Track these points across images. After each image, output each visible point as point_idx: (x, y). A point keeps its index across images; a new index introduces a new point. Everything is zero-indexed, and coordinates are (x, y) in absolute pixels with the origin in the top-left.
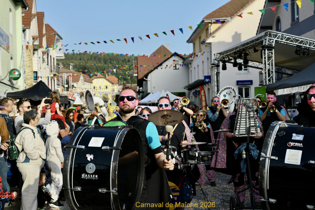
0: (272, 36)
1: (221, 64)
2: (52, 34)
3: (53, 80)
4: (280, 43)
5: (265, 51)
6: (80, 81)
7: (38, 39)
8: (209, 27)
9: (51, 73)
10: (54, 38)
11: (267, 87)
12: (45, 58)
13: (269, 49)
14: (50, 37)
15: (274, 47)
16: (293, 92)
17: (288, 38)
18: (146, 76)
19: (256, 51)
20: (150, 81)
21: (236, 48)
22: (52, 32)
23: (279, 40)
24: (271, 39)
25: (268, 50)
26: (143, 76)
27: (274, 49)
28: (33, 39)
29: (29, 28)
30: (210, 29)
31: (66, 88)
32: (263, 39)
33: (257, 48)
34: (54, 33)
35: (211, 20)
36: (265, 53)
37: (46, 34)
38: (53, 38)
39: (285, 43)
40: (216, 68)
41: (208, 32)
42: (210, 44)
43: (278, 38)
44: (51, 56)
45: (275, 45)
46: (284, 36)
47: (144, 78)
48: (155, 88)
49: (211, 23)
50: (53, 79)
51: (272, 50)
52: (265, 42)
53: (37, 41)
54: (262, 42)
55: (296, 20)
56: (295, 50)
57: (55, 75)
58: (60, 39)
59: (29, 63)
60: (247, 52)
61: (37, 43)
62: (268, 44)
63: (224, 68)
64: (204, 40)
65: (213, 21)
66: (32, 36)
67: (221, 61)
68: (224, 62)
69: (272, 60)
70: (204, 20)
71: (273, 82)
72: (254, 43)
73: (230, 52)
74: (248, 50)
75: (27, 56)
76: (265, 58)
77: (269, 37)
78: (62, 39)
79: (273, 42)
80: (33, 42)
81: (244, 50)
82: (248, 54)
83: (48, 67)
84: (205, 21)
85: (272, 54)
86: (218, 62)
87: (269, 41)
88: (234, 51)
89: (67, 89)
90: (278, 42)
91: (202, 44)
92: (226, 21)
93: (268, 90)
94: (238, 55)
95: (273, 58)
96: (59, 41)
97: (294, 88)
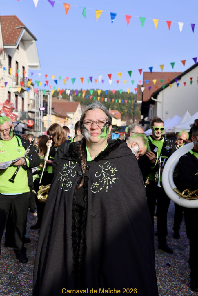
2: (17, 28)
6: (77, 111)
9: (15, 86)
10: (20, 33)
12: (2, 60)
14: (14, 31)
18: (155, 95)
20: (160, 102)
22: (18, 25)
26: (150, 95)
31: (42, 112)
34: (20, 27)
38: (18, 33)
44: (17, 63)
47: (152, 98)
48: (167, 113)
50: (20, 96)
78: (36, 40)
89: (44, 113)
96: (31, 42)
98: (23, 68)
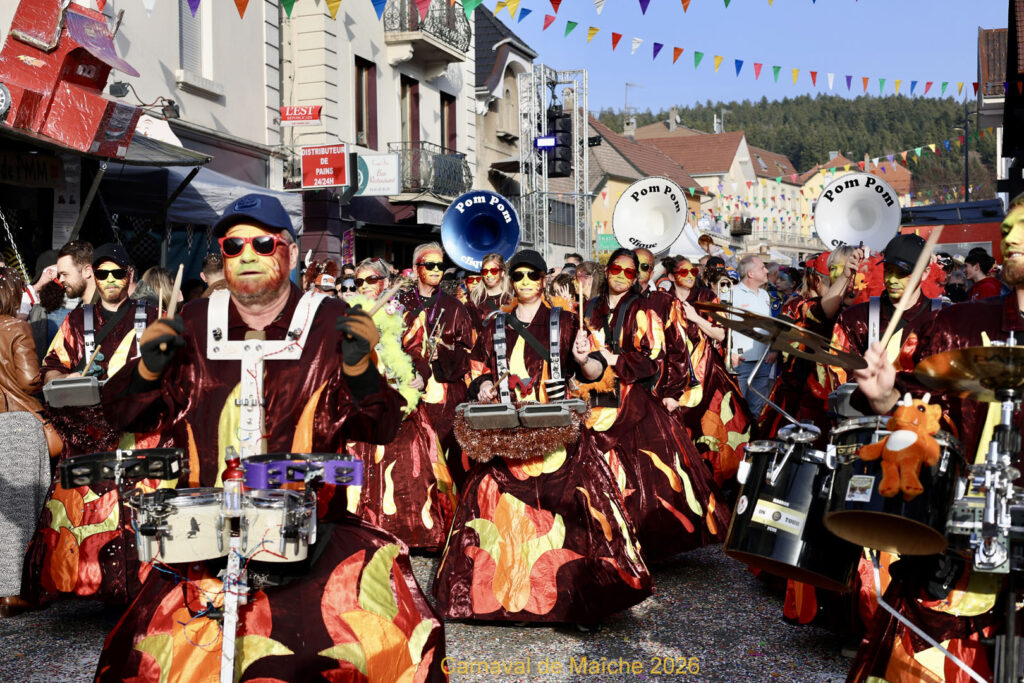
3: (430, 99)
6: (735, 166)
89: (557, 165)
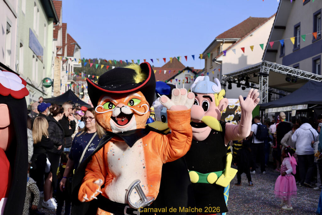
0: (268, 66)
1: (227, 84)
2: (72, 44)
4: (274, 71)
5: (261, 77)
7: (62, 49)
8: (221, 46)
9: (68, 80)
10: (74, 48)
11: (261, 106)
12: (65, 66)
13: (264, 75)
14: (70, 46)
15: (268, 74)
16: (279, 111)
17: (280, 67)
19: (255, 76)
21: (240, 72)
22: (72, 41)
23: (273, 69)
24: (266, 68)
25: (263, 77)
27: (268, 76)
28: (57, 49)
29: (57, 40)
30: (222, 48)
31: (81, 95)
32: (261, 68)
33: (256, 74)
34: (74, 43)
35: (223, 40)
36: (261, 79)
37: (67, 44)
39: (278, 72)
40: (223, 87)
41: (220, 50)
42: (221, 62)
43: (272, 68)
44: (69, 64)
45: (269, 72)
46: (277, 66)
49: (223, 42)
51: (266, 77)
52: (262, 71)
53: (60, 50)
54: (260, 69)
55: (298, 46)
56: (286, 78)
57: (72, 83)
58: (78, 48)
59: (57, 73)
60: (249, 76)
61: (60, 53)
62: (264, 72)
63: (230, 87)
64: (216, 59)
65: (225, 41)
66: (57, 47)
67: (228, 81)
68: (230, 82)
69: (267, 85)
70: (216, 39)
71: (266, 102)
72: (254, 70)
73: (235, 75)
74: (249, 75)
75: (56, 66)
76: (261, 83)
77: (265, 66)
78: (80, 48)
79: (268, 70)
80: (57, 52)
81: (246, 74)
82: (249, 78)
83: (66, 75)
84: (217, 41)
85: (267, 80)
86: (225, 82)
87: (264, 69)
88: (238, 74)
90: (272, 71)
91: (213, 61)
92: (237, 41)
93: (261, 109)
94: (241, 78)
95: (268, 83)
96: (77, 50)
97: (280, 108)
98: (72, 66)
